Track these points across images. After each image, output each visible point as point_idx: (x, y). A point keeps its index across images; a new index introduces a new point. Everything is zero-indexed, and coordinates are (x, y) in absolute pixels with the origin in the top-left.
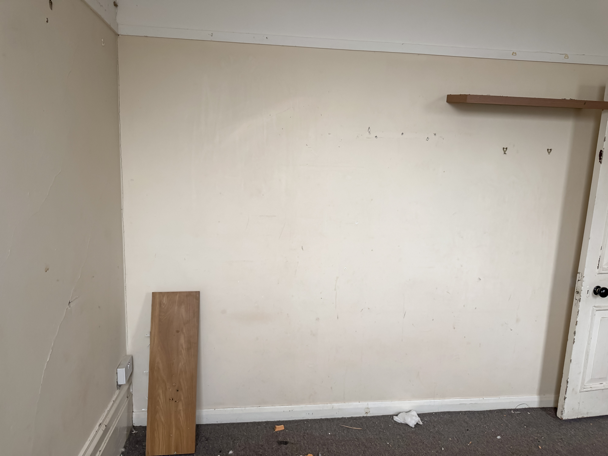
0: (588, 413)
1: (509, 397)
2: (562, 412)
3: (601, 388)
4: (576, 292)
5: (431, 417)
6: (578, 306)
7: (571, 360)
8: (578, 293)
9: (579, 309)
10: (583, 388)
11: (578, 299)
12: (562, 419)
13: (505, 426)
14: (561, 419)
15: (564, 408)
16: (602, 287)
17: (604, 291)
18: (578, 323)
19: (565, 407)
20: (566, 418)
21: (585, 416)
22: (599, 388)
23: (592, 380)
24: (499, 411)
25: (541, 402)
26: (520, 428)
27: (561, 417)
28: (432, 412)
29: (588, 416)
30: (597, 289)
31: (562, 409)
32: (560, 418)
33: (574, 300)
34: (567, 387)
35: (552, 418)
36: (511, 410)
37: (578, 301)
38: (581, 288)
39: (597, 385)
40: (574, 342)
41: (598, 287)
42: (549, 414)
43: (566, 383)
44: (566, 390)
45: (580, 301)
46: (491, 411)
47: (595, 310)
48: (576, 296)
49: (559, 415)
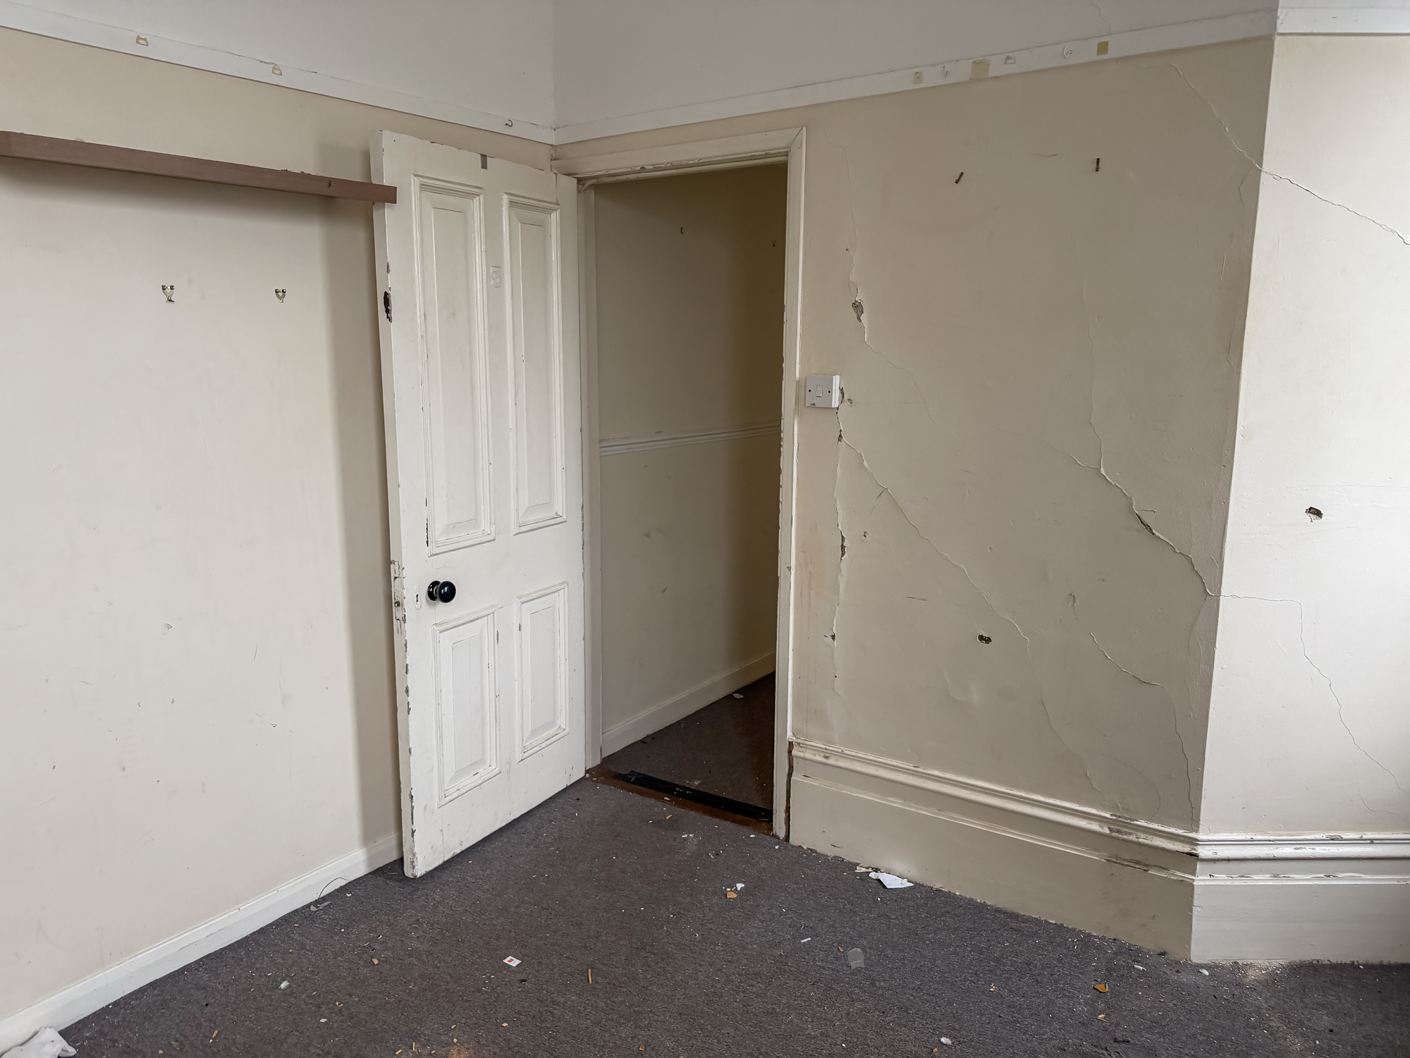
0: (462, 842)
1: (299, 880)
2: (413, 862)
3: (477, 784)
4: (395, 603)
5: (104, 1018)
6: (402, 632)
7: (410, 749)
8: (398, 605)
9: (407, 638)
10: (444, 796)
11: (401, 619)
12: (416, 876)
13: (298, 950)
14: (415, 879)
15: (414, 855)
16: (441, 581)
17: (446, 589)
18: (409, 668)
19: (416, 850)
20: (423, 872)
21: (458, 851)
22: (473, 785)
23: (459, 774)
24: (283, 919)
25: (370, 859)
26: (332, 938)
27: (412, 874)
28: (104, 1005)
29: (464, 849)
30: (433, 588)
31: (411, 856)
32: (411, 876)
33: (395, 620)
34: (413, 807)
35: (398, 884)
36: (308, 906)
37: (402, 622)
38: (402, 593)
39: (470, 781)
40: (409, 709)
41: (435, 583)
42: (391, 878)
43: (410, 800)
44: (412, 814)
45: (405, 621)
46: (262, 931)
47: (438, 632)
48: (397, 613)
49: (408, 872)
